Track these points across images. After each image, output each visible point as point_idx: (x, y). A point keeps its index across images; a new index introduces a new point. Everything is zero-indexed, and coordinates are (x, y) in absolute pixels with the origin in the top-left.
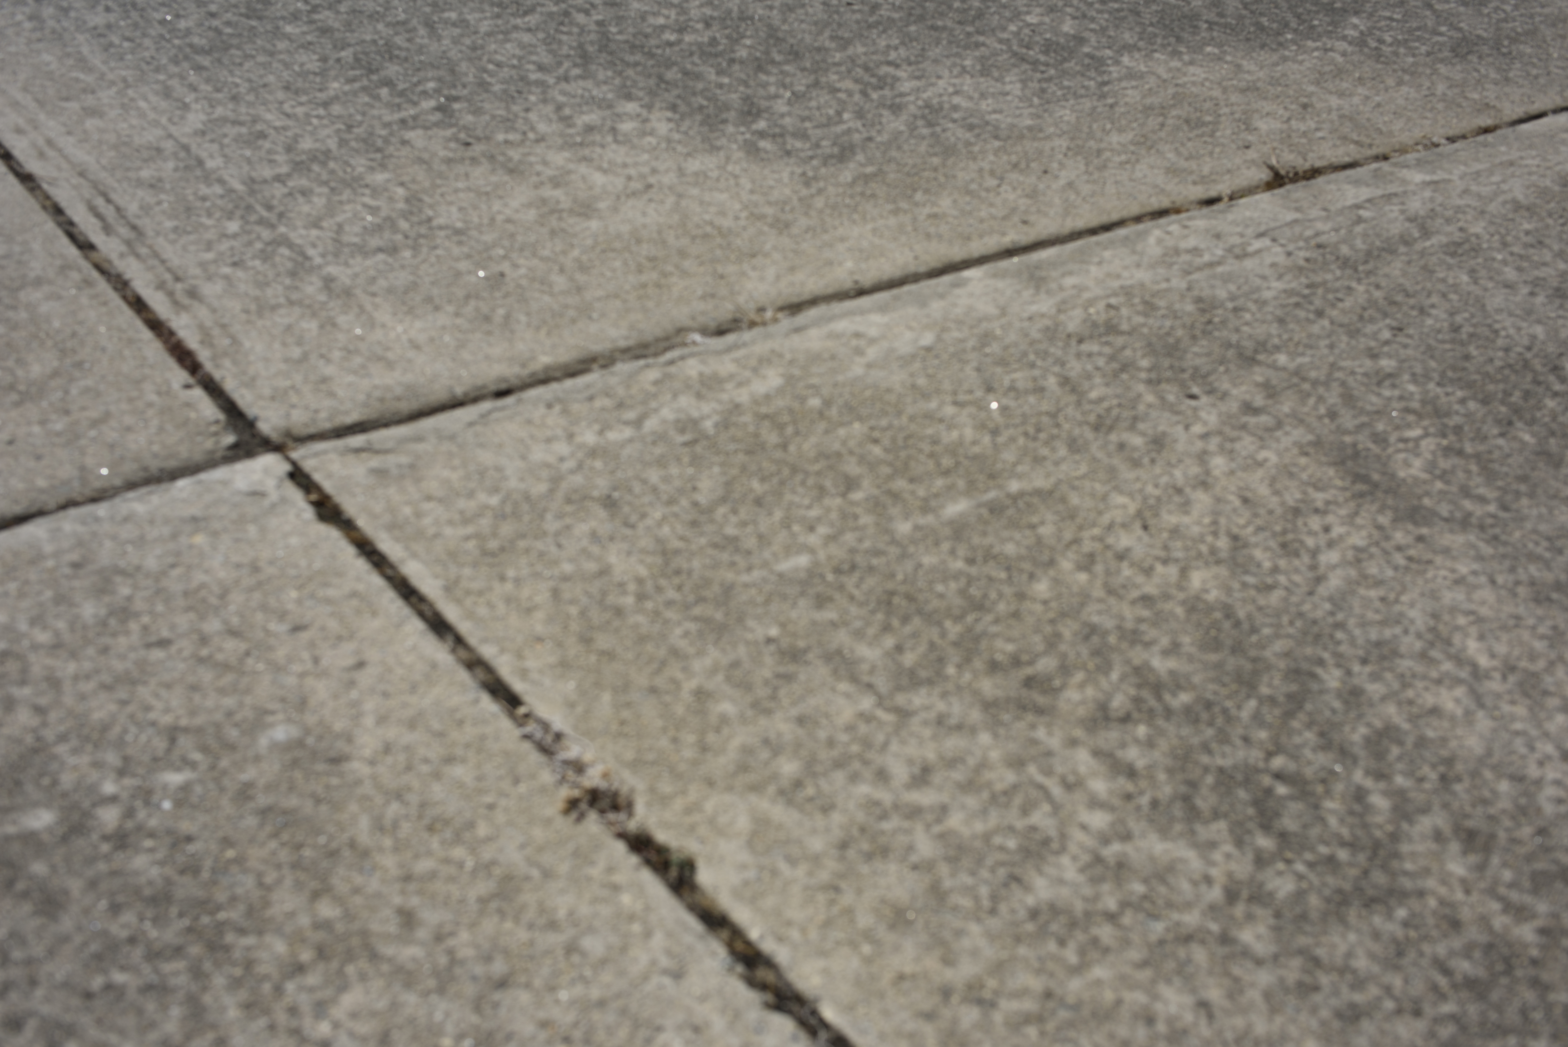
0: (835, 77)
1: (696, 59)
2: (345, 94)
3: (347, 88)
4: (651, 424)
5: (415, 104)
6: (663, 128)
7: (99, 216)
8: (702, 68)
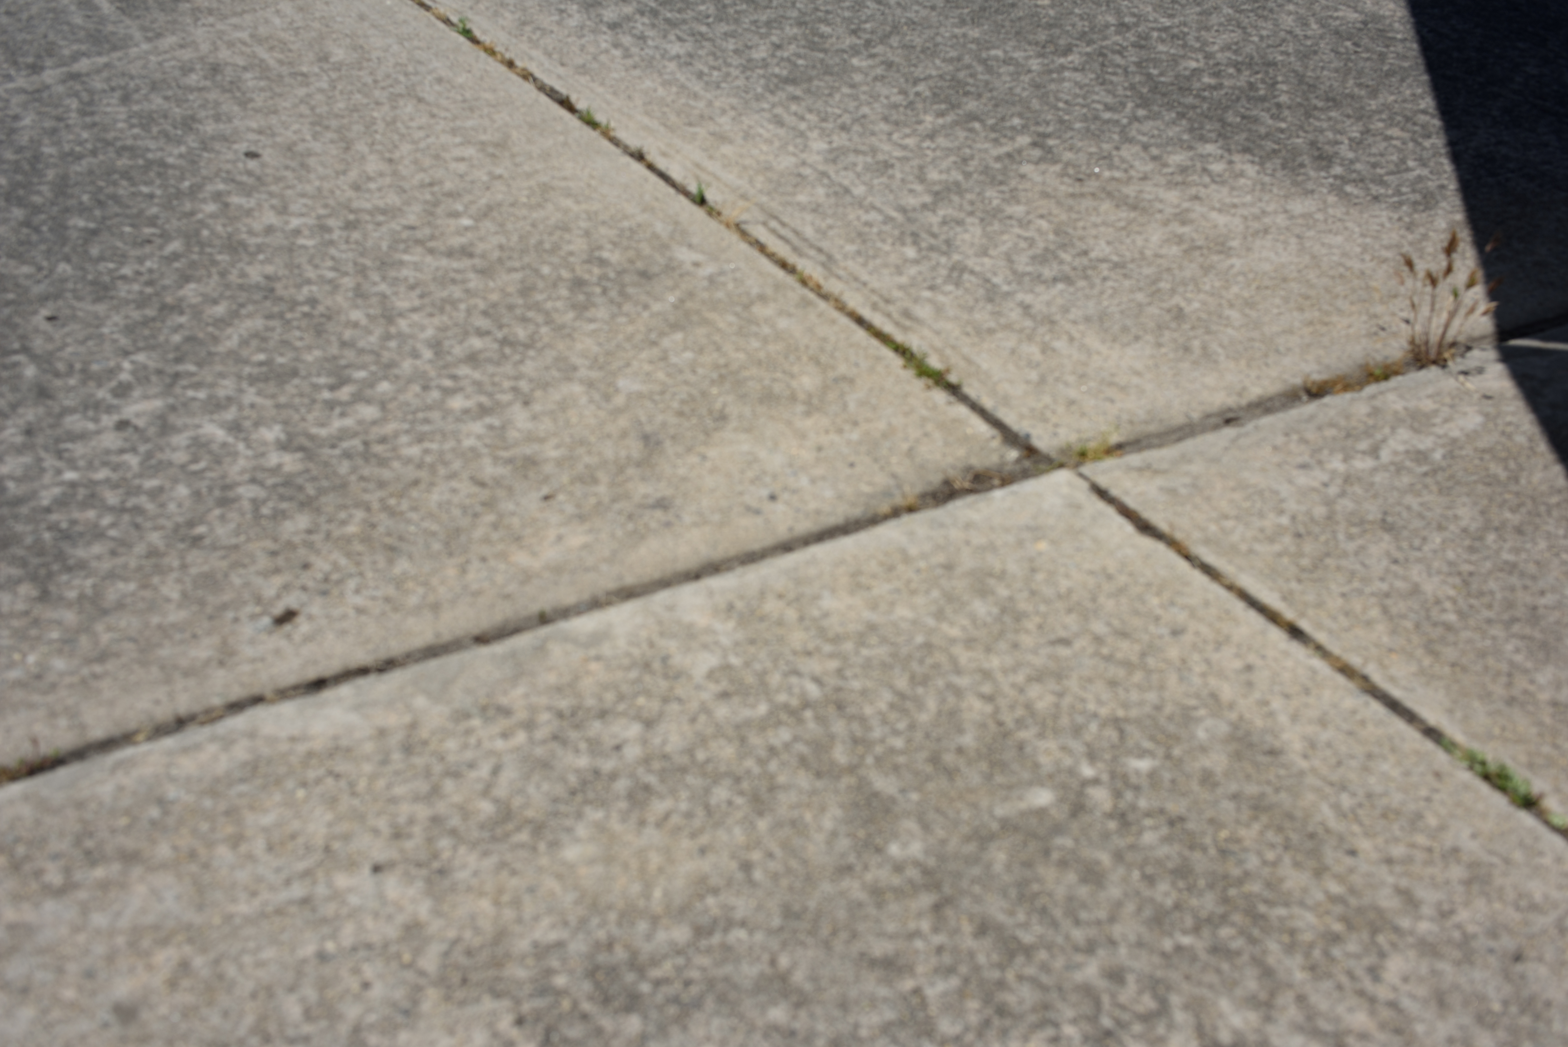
0: (1380, 125)
1: (1244, 102)
2: (943, 126)
3: (940, 121)
4: (1385, 455)
5: (1012, 139)
6: (1251, 170)
7: (781, 237)
8: (1254, 113)
